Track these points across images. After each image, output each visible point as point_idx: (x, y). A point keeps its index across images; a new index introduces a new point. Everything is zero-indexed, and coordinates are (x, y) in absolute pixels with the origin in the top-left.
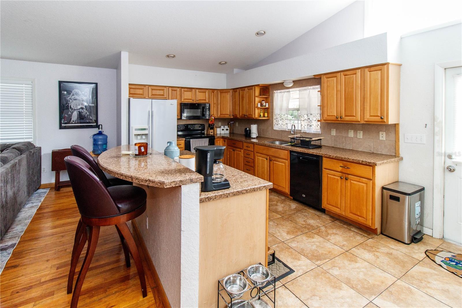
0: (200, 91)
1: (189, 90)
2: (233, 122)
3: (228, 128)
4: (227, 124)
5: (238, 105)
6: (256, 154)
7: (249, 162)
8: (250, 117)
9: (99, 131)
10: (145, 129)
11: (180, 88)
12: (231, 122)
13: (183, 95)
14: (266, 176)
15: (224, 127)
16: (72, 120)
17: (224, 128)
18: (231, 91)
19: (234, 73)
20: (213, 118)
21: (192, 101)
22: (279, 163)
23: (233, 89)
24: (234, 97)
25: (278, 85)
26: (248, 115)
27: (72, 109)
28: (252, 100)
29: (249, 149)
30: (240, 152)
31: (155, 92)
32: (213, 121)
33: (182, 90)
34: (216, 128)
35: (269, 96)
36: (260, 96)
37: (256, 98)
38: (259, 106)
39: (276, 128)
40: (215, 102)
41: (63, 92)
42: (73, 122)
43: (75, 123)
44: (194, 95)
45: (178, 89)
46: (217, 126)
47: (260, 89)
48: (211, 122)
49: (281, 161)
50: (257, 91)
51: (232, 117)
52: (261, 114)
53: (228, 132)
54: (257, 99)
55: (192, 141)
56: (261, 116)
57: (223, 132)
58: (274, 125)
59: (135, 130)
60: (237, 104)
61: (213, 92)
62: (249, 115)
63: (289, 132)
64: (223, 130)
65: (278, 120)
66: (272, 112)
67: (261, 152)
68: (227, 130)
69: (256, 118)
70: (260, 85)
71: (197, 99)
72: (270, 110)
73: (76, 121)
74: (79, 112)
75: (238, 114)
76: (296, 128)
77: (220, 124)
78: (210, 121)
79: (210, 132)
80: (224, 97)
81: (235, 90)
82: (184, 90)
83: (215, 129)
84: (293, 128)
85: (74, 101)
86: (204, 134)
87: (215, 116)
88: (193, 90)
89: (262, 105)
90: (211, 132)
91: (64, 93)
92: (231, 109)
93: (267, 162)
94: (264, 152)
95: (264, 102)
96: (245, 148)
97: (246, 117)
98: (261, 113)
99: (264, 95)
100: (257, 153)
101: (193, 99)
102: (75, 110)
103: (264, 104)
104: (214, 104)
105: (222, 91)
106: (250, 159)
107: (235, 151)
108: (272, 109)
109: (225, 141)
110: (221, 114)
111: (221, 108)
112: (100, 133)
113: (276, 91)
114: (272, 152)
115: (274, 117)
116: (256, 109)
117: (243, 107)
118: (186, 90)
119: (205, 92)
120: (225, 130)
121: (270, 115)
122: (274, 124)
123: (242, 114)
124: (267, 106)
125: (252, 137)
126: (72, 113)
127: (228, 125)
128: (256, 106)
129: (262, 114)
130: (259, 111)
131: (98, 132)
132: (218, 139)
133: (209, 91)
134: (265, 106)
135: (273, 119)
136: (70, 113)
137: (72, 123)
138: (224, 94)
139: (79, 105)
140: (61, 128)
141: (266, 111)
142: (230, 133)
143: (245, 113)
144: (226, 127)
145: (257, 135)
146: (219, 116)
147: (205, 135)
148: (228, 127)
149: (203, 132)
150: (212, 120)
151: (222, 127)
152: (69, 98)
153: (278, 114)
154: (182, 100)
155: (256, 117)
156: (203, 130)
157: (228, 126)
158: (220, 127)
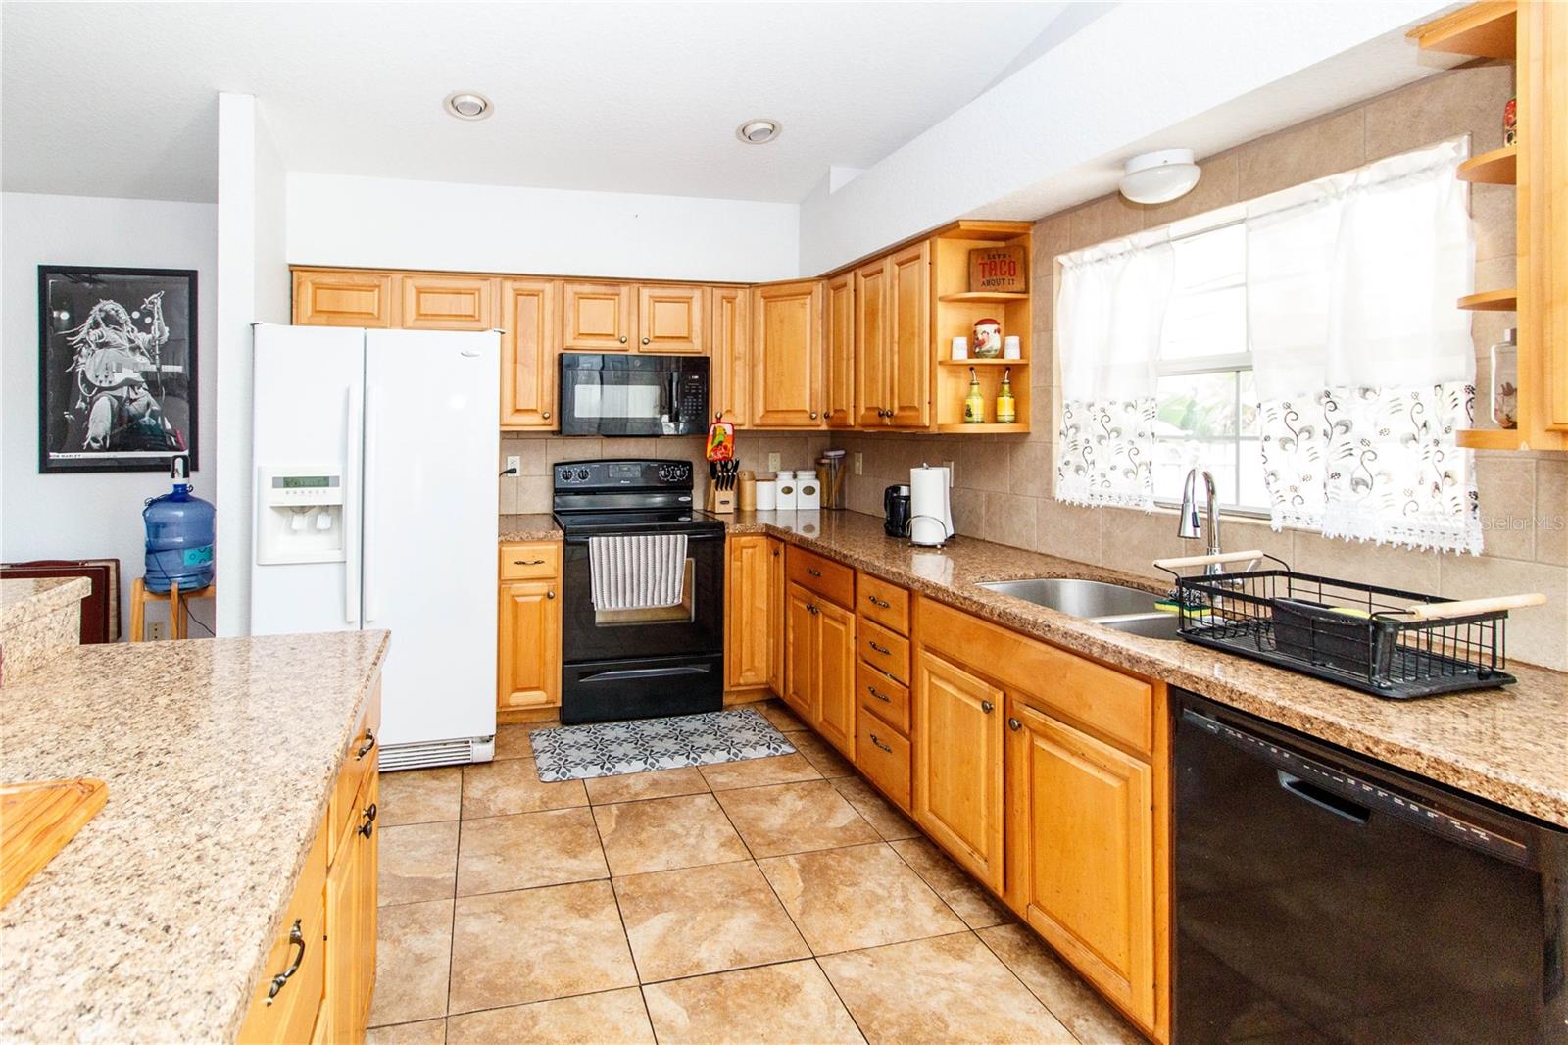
0: (658, 292)
1: (602, 289)
2: (842, 452)
3: (817, 485)
4: (811, 462)
5: (848, 359)
6: (923, 655)
7: (886, 700)
8: (909, 422)
9: (176, 486)
10: (324, 482)
11: (558, 284)
12: (832, 454)
13: (570, 315)
14: (983, 823)
15: (795, 477)
16: (90, 435)
17: (791, 484)
18: (818, 289)
19: (832, 192)
20: (729, 430)
21: (617, 345)
22: (1074, 761)
23: (830, 277)
24: (830, 319)
25: (1080, 212)
26: (896, 412)
27: (90, 386)
28: (917, 324)
29: (885, 616)
30: (842, 628)
31: (431, 303)
32: (729, 446)
33: (570, 289)
34: (754, 479)
35: (1026, 291)
36: (970, 291)
37: (941, 308)
38: (960, 353)
39: (1070, 488)
40: (741, 347)
41: (55, 314)
42: (95, 445)
43: (102, 449)
44: (629, 313)
45: (548, 287)
46: (758, 470)
47: (971, 252)
48: (715, 450)
49: (1090, 754)
50: (950, 265)
51: (824, 428)
52: (969, 402)
53: (814, 502)
54: (949, 319)
55: (595, 545)
56: (969, 414)
57: (786, 503)
58: (1055, 473)
59: (275, 486)
60: (845, 356)
61: (731, 300)
62: (901, 408)
63: (1166, 524)
64: (788, 490)
65: (1081, 438)
66: (1047, 391)
67: (951, 648)
68: (809, 491)
69: (940, 427)
70: (964, 226)
71: (644, 335)
72: (1032, 380)
73: (104, 439)
74: (119, 399)
75: (852, 410)
76: (1224, 499)
77: (774, 461)
78: (710, 447)
79: (717, 504)
80: (782, 321)
81: (839, 281)
82: (576, 293)
83: (747, 486)
84: (1201, 496)
85: (98, 351)
86: (688, 509)
87: (739, 420)
88: (624, 290)
89: (975, 346)
90: (723, 502)
91: (59, 319)
92: (819, 386)
93: (990, 728)
94: (974, 654)
95: (990, 328)
96: (864, 604)
97: (887, 421)
98: (969, 395)
99: (988, 284)
100: (928, 649)
101: (624, 334)
102: (101, 390)
103: (993, 342)
104: (734, 358)
105: (774, 292)
106: (887, 679)
107: (821, 614)
108: (1047, 369)
109: (776, 554)
110: (767, 411)
111: (770, 382)
112: (180, 496)
113: (1073, 254)
114: (1023, 663)
115: (1059, 423)
116: (941, 374)
117: (871, 366)
118: (587, 289)
119: (688, 300)
120: (800, 490)
121: (1032, 410)
122: (1057, 462)
123: (868, 409)
124: (1013, 355)
125: (916, 539)
126: (91, 404)
127: (818, 466)
128: (940, 355)
129: (978, 405)
130: (963, 384)
131: (170, 491)
132: (744, 539)
133: (709, 295)
134: (1001, 354)
135: (1050, 432)
136: (80, 404)
137: (90, 449)
138: (782, 307)
139: (119, 371)
140: (46, 467)
141: (1007, 387)
142: (826, 509)
143: (884, 398)
144: (807, 478)
145: (951, 532)
146: (758, 421)
147: (698, 517)
148: (817, 477)
149: (682, 499)
150: (722, 438)
151: (785, 479)
152: (78, 338)
153: (1087, 400)
154: (570, 342)
155: (939, 422)
156: (686, 487)
157: (814, 473)
158: (776, 477)
